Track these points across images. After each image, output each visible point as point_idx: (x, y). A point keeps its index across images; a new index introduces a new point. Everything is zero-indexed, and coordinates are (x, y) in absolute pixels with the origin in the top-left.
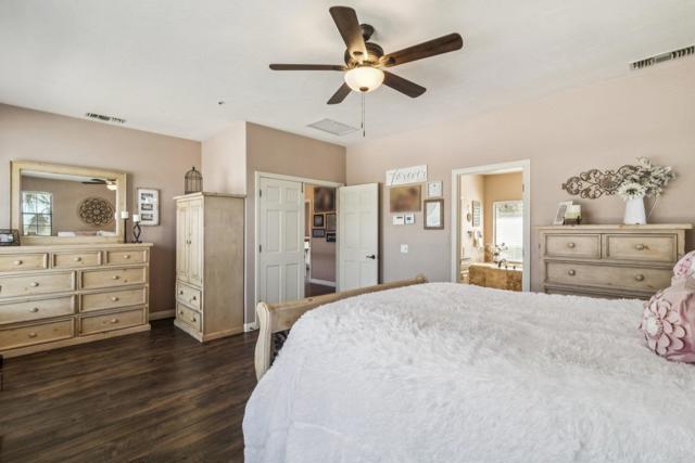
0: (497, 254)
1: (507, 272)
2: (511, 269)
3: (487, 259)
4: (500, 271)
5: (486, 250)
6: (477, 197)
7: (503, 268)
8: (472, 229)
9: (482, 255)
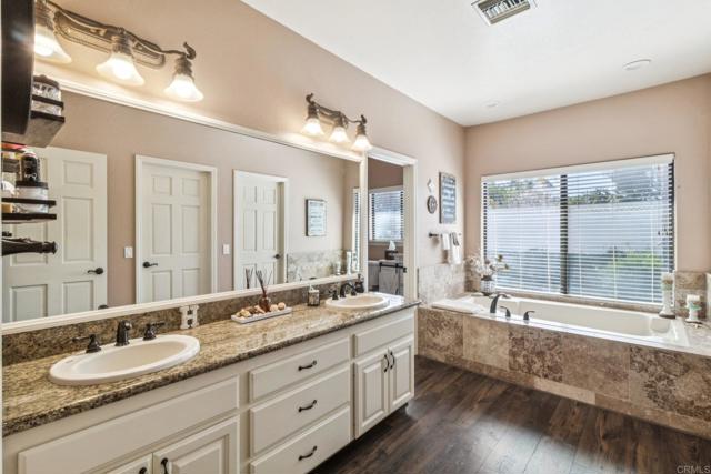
0: (487, 278)
1: (511, 328)
2: (517, 320)
3: (470, 287)
4: (493, 324)
5: (468, 267)
6: (449, 167)
7: (500, 316)
8: (438, 228)
9: (461, 279)
